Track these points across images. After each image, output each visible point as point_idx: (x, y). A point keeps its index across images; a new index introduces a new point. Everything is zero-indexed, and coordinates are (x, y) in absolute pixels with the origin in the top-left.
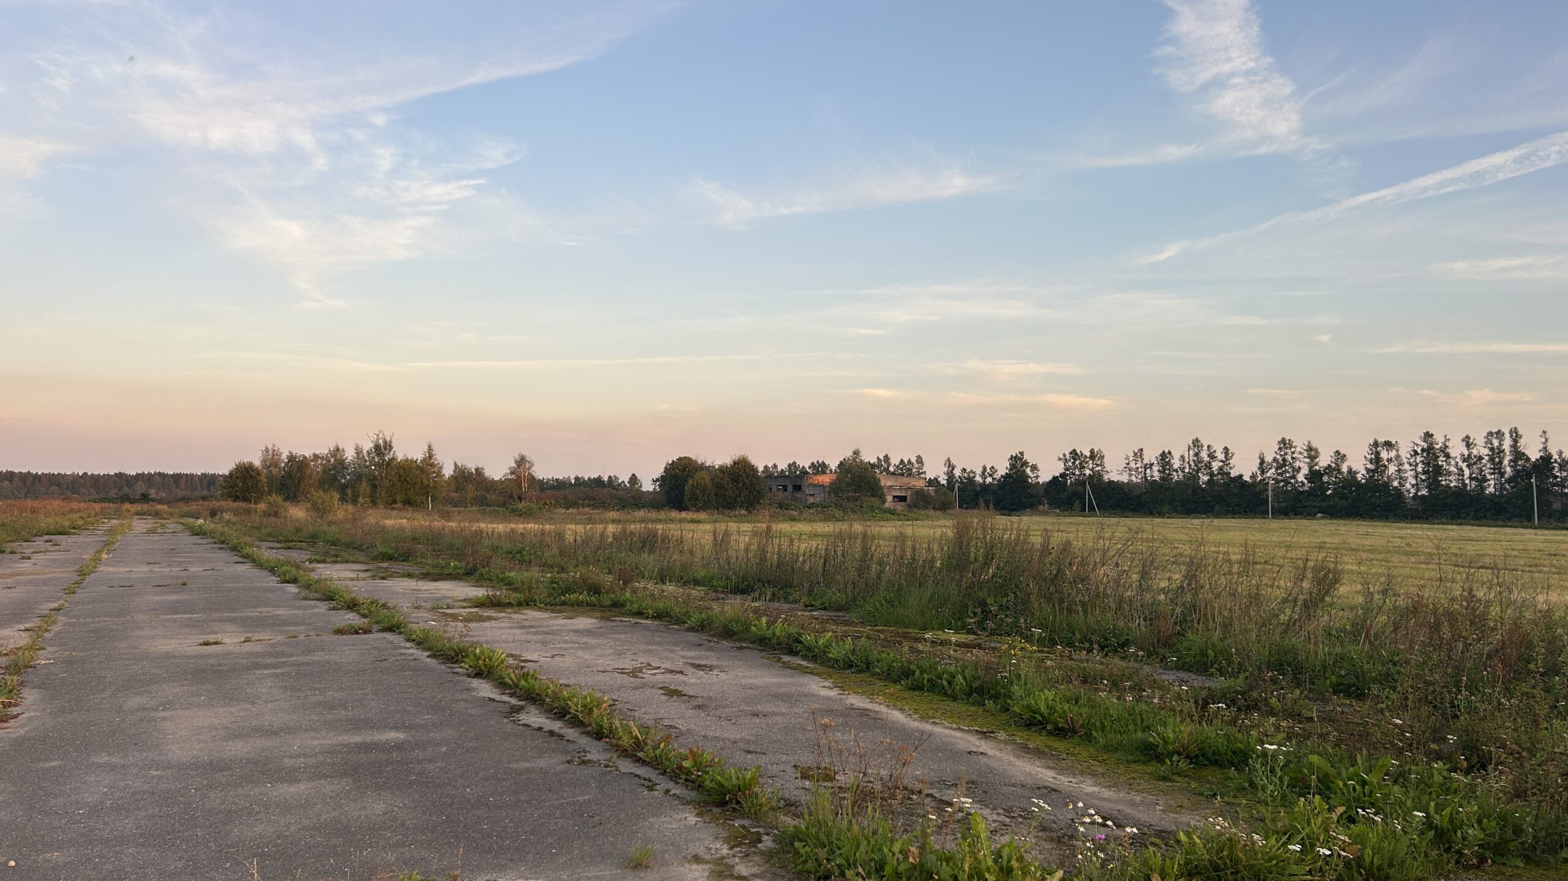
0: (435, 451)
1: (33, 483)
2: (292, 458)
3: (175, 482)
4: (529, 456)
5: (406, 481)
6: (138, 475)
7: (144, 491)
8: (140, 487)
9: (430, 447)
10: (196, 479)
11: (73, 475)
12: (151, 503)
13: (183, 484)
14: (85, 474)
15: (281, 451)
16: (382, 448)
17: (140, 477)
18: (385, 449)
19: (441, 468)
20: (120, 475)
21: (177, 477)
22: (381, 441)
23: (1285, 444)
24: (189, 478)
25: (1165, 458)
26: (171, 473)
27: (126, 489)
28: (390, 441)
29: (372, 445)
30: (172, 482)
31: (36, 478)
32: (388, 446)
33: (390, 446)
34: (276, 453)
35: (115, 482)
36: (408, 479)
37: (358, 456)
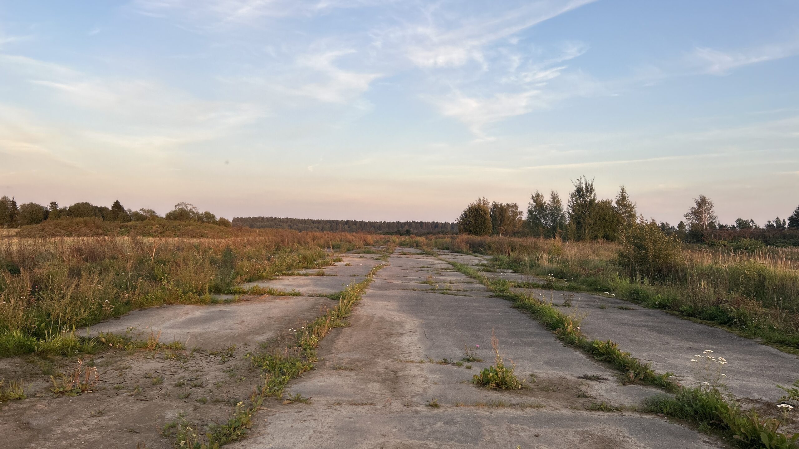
1: (364, 226)
4: (710, 198)
5: (604, 219)
6: (405, 222)
7: (408, 229)
8: (406, 228)
10: (430, 225)
11: (380, 222)
12: (411, 235)
13: (424, 227)
15: (489, 201)
16: (584, 192)
18: (587, 191)
19: (633, 208)
20: (398, 223)
22: (584, 186)
24: (427, 224)
26: (419, 222)
28: (592, 185)
29: (575, 189)
31: (366, 224)
33: (591, 189)
35: (396, 226)
36: (607, 218)
37: (554, 200)
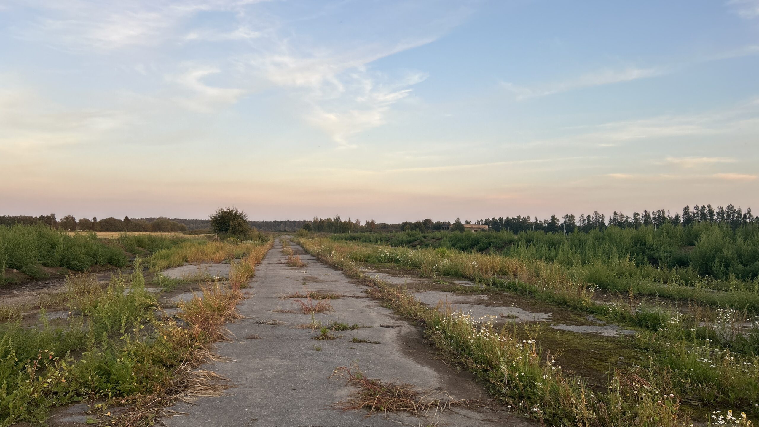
0: (351, 219)
2: (321, 220)
3: (294, 224)
9: (349, 219)
14: (263, 221)
16: (338, 219)
17: (282, 222)
21: (295, 222)
23: (615, 213)
25: (589, 217)
27: (277, 227)
30: (293, 224)
32: (339, 218)
34: (317, 219)
